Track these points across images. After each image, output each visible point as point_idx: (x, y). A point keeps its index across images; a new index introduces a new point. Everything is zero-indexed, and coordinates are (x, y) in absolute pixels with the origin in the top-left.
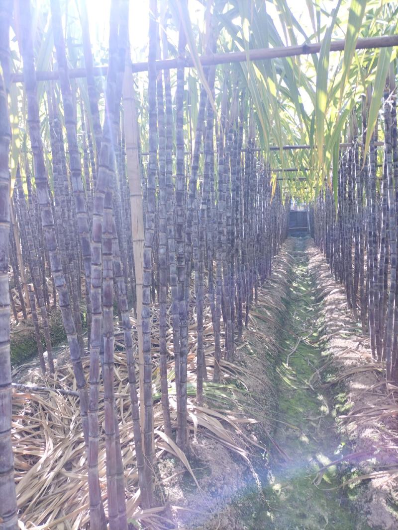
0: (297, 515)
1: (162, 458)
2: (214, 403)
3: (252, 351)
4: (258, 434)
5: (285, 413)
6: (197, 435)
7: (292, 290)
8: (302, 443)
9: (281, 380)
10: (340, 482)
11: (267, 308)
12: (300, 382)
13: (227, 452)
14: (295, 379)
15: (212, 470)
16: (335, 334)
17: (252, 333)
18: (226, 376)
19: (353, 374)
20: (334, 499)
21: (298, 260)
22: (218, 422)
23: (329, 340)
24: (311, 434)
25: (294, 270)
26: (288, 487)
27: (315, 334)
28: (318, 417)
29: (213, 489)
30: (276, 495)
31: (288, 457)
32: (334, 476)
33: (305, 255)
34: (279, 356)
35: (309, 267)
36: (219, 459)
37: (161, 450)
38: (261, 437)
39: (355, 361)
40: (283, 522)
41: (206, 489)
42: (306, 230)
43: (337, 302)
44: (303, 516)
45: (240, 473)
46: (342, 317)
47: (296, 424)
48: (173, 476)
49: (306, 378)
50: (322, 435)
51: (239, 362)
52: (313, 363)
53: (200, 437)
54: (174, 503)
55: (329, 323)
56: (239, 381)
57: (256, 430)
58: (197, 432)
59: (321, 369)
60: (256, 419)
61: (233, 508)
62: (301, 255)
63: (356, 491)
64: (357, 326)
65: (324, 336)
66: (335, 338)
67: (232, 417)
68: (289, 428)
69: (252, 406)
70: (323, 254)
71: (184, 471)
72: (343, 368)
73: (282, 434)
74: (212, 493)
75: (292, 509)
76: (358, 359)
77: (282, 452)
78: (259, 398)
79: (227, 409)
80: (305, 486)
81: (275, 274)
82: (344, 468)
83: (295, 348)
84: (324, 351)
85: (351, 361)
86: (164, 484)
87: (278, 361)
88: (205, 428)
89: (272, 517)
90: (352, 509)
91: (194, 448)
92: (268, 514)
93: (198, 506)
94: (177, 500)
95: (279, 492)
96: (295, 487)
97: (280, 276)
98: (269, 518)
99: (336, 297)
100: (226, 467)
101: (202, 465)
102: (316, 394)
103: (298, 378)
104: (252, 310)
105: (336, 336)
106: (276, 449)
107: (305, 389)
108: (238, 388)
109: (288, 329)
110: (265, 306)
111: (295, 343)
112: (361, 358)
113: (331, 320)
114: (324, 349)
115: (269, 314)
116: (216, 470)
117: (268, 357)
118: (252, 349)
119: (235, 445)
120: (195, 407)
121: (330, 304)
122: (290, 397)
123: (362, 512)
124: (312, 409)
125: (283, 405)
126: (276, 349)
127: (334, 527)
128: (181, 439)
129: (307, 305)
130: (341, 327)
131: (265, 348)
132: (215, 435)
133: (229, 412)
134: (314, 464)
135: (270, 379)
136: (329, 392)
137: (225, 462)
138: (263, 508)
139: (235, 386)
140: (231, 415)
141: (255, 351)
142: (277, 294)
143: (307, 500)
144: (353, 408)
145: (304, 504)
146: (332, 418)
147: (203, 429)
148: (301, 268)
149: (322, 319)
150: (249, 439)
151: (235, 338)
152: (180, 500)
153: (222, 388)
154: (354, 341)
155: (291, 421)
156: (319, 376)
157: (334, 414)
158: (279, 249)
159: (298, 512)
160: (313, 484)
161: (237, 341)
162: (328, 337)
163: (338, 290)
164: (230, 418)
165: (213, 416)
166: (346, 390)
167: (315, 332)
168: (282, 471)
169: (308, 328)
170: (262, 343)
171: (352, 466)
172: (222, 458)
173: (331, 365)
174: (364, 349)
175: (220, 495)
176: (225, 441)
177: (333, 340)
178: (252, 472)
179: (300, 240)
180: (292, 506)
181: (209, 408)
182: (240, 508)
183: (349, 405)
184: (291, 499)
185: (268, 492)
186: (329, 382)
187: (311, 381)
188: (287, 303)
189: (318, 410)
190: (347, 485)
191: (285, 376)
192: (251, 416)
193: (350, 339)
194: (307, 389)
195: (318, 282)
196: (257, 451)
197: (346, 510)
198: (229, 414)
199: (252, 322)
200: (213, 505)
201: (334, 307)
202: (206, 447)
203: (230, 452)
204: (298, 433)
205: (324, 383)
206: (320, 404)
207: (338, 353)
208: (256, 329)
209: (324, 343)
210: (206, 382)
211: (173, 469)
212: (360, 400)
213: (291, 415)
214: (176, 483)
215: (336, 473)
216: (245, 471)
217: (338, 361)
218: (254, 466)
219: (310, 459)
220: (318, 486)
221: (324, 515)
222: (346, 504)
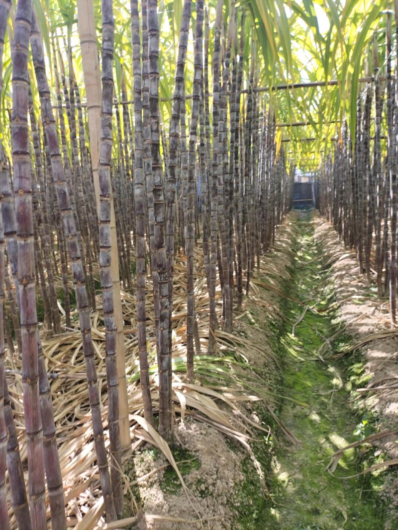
0: (308, 511)
1: (139, 450)
2: (208, 378)
3: (253, 321)
4: (260, 414)
5: (291, 388)
6: (186, 419)
7: (297, 259)
8: (311, 421)
9: (286, 351)
10: (360, 469)
11: (271, 276)
12: (308, 353)
13: (221, 438)
14: (302, 350)
15: (203, 462)
16: (347, 299)
17: (253, 301)
18: (223, 347)
19: (371, 341)
20: (352, 489)
21: (303, 231)
22: (212, 401)
23: (339, 307)
24: (322, 411)
25: (299, 241)
26: (297, 476)
27: (323, 303)
28: (330, 392)
29: (203, 487)
30: (282, 487)
31: (297, 439)
32: (352, 461)
33: (309, 225)
34: (283, 326)
35: (315, 236)
36: (212, 447)
37: (138, 439)
38: (264, 416)
39: (371, 328)
40: (291, 521)
41: (194, 487)
42: (310, 202)
43: (347, 268)
44: (316, 512)
45: (238, 463)
46: (354, 283)
47: (305, 400)
48: (151, 472)
49: (314, 348)
50: (336, 412)
51: (239, 332)
52: (322, 332)
53: (189, 420)
54: (150, 510)
55: (339, 290)
56: (238, 353)
57: (257, 408)
58: (185, 414)
59: (332, 339)
60: (257, 395)
61: (228, 510)
62: (306, 226)
63: (381, 479)
64: (371, 291)
65: (334, 303)
66: (346, 304)
67: (229, 396)
68: (297, 405)
69: (254, 381)
70: (330, 223)
71: (166, 465)
72: (358, 336)
73: (288, 412)
74: (202, 492)
75: (303, 504)
76: (376, 325)
77: (289, 434)
78: (262, 372)
79: (223, 385)
80: (317, 473)
81: (279, 243)
82: (364, 450)
83: (302, 318)
84: (334, 319)
85: (368, 328)
86: (139, 483)
87: (283, 332)
88: (195, 409)
89: (278, 515)
90: (377, 502)
91: (180, 435)
92: (273, 511)
93: (182, 512)
94: (154, 505)
95: (286, 482)
96: (305, 476)
97: (284, 245)
98: (273, 517)
99: (346, 263)
100: (220, 457)
101: (190, 456)
102: (326, 366)
103: (305, 349)
104: (254, 278)
105: (348, 302)
106: (282, 431)
107: (313, 361)
108: (237, 361)
109: (293, 297)
110: (267, 274)
111: (302, 312)
112: (379, 324)
113: (341, 286)
114: (334, 317)
115: (272, 282)
116: (207, 462)
117: (271, 327)
118: (254, 318)
119: (232, 429)
120: (184, 384)
121: (340, 270)
122: (297, 370)
123: (391, 506)
124: (322, 383)
125: (289, 379)
126: (281, 319)
127: (355, 526)
128: (164, 425)
129: (313, 273)
130: (353, 293)
131: (268, 317)
132: (207, 417)
133: (225, 388)
134: (327, 446)
135: (274, 351)
136: (342, 363)
137: (219, 450)
138: (267, 504)
139: (232, 358)
140: (228, 392)
141: (257, 321)
142: (281, 262)
143: (319, 492)
144: (373, 379)
145: (316, 497)
146: (346, 392)
147: (193, 410)
148: (306, 238)
149: (332, 287)
150: (249, 421)
151: (234, 308)
152: (158, 506)
153: (218, 361)
154: (369, 306)
155: (298, 396)
156: (330, 346)
157: (349, 387)
158: (283, 219)
159: (309, 507)
160: (327, 470)
161: (236, 309)
162: (338, 305)
163: (348, 255)
164: (227, 396)
165: (206, 395)
166: (363, 360)
167: (323, 300)
168: (289, 456)
169: (315, 296)
170: (265, 312)
171: (375, 448)
172: (216, 445)
173: (344, 334)
174: (381, 314)
175: (211, 494)
176: (220, 424)
177: (344, 306)
178: (253, 461)
179: (304, 212)
180: (302, 500)
181: (202, 385)
182: (237, 508)
183: (368, 375)
184: (301, 491)
185: (272, 483)
186: (342, 352)
187: (320, 352)
188: (292, 272)
189: (329, 383)
190: (370, 472)
191: (290, 347)
192: (252, 393)
193: (364, 304)
194: (317, 361)
195: (325, 250)
196: (259, 434)
197: (371, 503)
198: (225, 392)
199: (253, 290)
200: (202, 509)
201: (344, 272)
202: (195, 433)
203: (226, 437)
204: (306, 411)
205: (336, 353)
206: (331, 376)
207: (351, 320)
208: (257, 298)
209: (334, 310)
210: (200, 355)
211: (153, 464)
212: (381, 370)
213: (298, 390)
214: (155, 481)
215: (355, 457)
216: (245, 460)
217: (351, 328)
218: (255, 453)
219: (323, 441)
220: (333, 473)
221: (341, 509)
222: (368, 495)
